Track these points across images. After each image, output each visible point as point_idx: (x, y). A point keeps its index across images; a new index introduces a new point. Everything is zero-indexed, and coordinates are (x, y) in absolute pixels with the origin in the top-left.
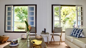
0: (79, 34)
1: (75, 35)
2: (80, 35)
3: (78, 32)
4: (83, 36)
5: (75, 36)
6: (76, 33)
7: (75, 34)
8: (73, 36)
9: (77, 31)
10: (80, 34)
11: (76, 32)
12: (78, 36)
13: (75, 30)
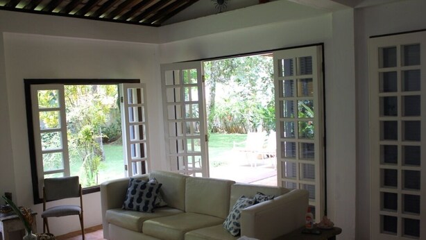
0: (151, 200)
1: (142, 205)
2: (156, 203)
3: (149, 195)
4: (162, 203)
5: (141, 208)
6: (144, 198)
7: (139, 200)
8: (135, 207)
9: (146, 191)
10: (155, 197)
11: (141, 194)
12: (150, 206)
13: (138, 189)
